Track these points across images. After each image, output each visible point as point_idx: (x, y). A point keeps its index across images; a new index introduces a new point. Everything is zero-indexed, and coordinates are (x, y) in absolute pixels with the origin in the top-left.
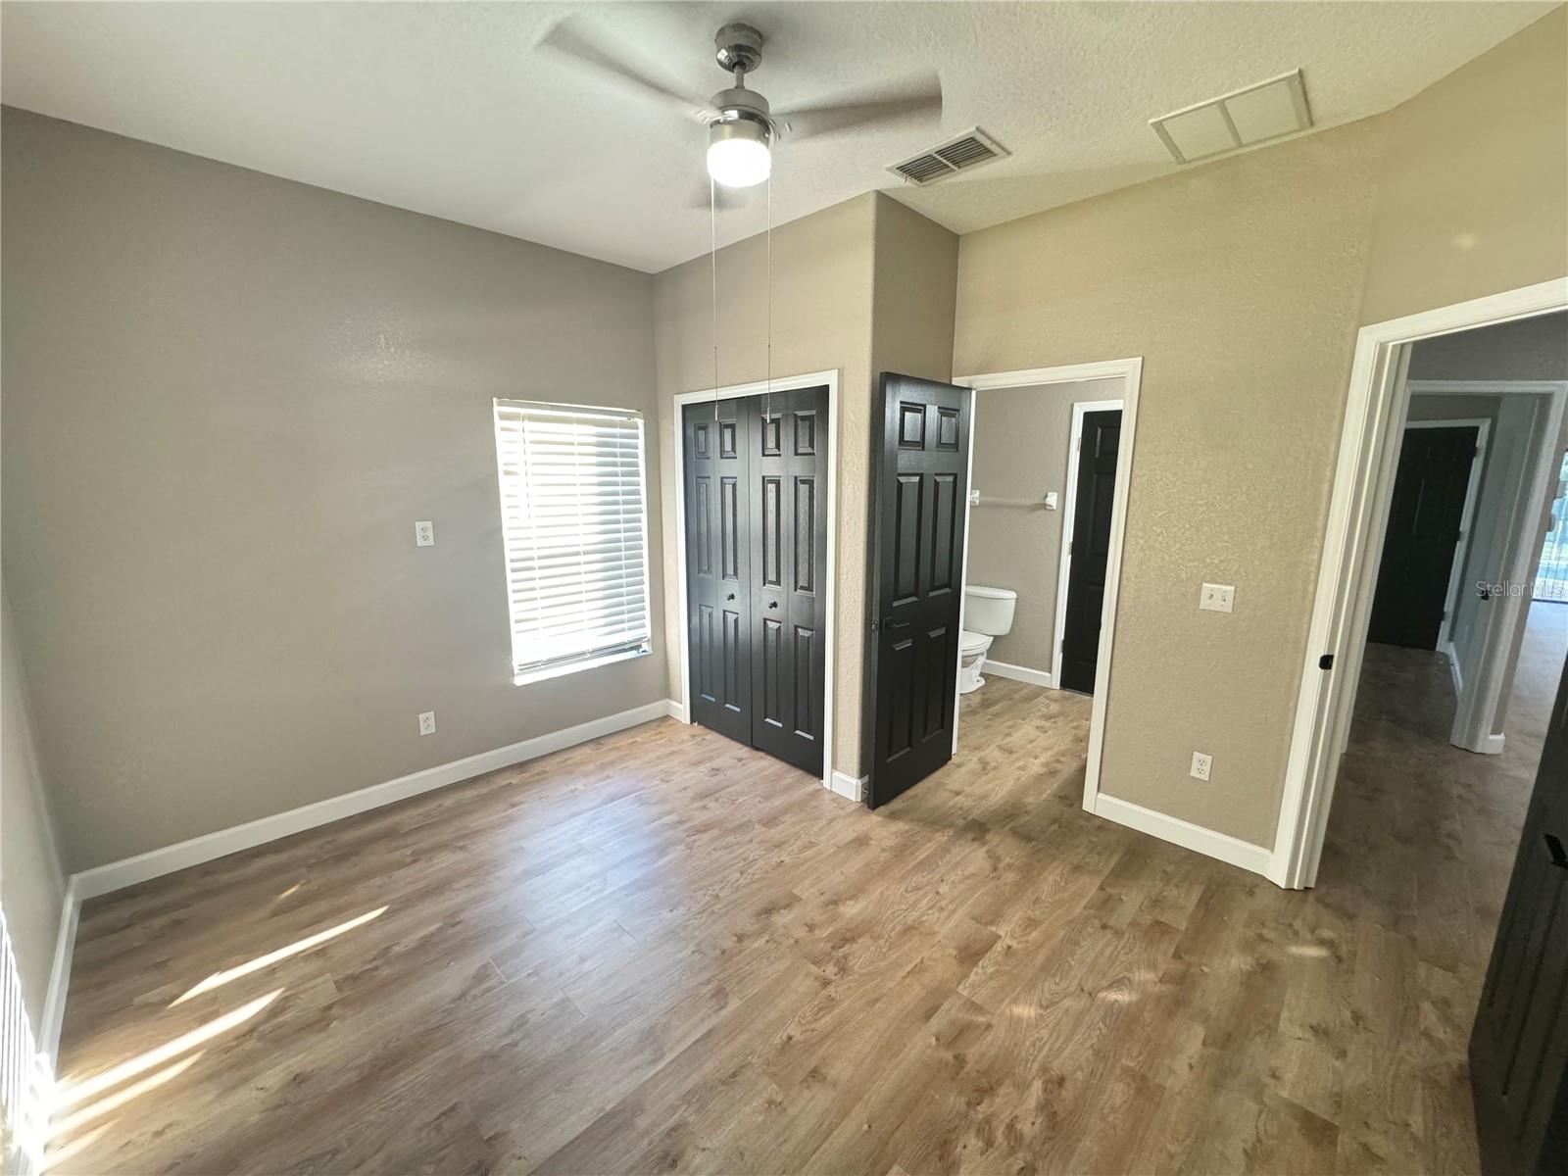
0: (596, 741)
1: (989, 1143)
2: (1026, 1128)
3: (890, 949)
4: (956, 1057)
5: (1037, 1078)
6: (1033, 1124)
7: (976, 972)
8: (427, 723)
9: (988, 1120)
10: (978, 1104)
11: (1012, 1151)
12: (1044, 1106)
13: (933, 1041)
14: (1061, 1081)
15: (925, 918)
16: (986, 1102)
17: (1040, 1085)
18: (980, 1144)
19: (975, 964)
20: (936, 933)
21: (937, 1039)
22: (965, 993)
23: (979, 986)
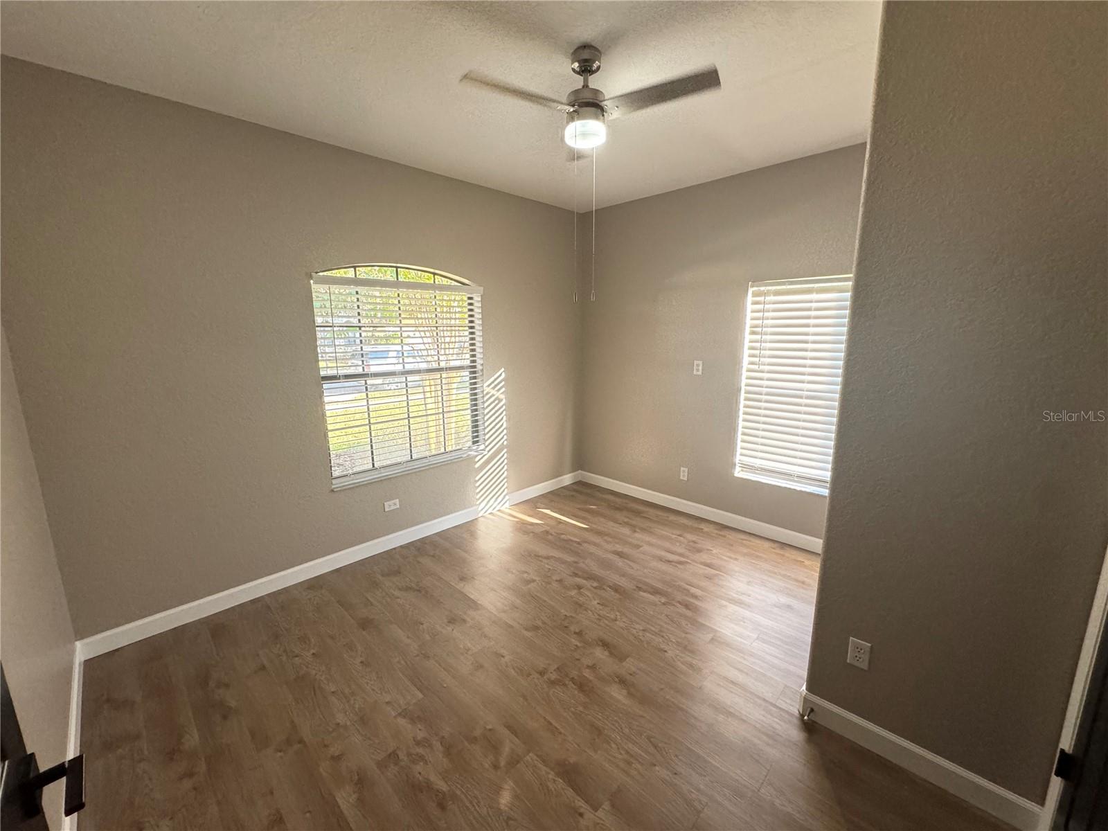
0: (784, 545)
1: (418, 743)
2: (419, 767)
3: (573, 713)
4: (475, 738)
5: (448, 788)
6: (420, 773)
7: (549, 773)
8: (684, 474)
9: (430, 746)
10: (441, 743)
11: (409, 755)
12: (429, 786)
13: (489, 727)
14: (442, 806)
15: (613, 746)
16: (441, 748)
17: (444, 789)
18: (419, 738)
19: (558, 774)
20: (596, 751)
21: (490, 730)
22: (528, 758)
23: (533, 770)
